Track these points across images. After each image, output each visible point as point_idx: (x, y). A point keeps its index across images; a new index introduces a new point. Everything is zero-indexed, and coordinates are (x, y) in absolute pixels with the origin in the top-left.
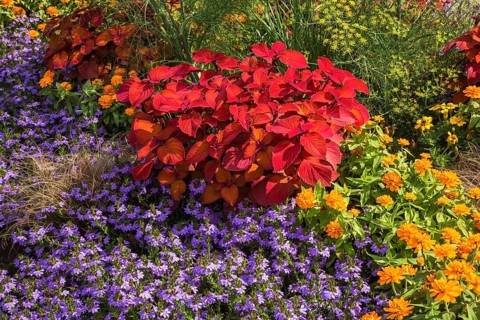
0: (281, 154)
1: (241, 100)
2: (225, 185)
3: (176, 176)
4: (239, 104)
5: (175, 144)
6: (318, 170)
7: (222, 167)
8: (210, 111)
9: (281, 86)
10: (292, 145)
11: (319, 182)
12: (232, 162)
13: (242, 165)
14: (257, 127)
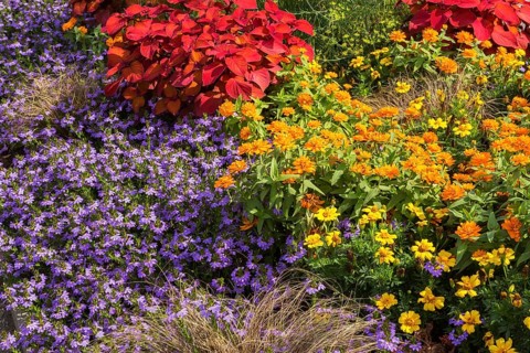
0: (210, 71)
1: (194, 31)
2: (172, 99)
3: (138, 92)
4: (191, 35)
5: (137, 66)
6: (241, 86)
7: (170, 84)
8: (167, 40)
9: (228, 22)
10: (221, 65)
11: (240, 96)
12: (178, 80)
13: (185, 83)
14: (197, 50)
